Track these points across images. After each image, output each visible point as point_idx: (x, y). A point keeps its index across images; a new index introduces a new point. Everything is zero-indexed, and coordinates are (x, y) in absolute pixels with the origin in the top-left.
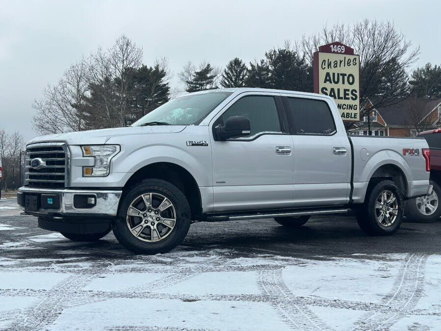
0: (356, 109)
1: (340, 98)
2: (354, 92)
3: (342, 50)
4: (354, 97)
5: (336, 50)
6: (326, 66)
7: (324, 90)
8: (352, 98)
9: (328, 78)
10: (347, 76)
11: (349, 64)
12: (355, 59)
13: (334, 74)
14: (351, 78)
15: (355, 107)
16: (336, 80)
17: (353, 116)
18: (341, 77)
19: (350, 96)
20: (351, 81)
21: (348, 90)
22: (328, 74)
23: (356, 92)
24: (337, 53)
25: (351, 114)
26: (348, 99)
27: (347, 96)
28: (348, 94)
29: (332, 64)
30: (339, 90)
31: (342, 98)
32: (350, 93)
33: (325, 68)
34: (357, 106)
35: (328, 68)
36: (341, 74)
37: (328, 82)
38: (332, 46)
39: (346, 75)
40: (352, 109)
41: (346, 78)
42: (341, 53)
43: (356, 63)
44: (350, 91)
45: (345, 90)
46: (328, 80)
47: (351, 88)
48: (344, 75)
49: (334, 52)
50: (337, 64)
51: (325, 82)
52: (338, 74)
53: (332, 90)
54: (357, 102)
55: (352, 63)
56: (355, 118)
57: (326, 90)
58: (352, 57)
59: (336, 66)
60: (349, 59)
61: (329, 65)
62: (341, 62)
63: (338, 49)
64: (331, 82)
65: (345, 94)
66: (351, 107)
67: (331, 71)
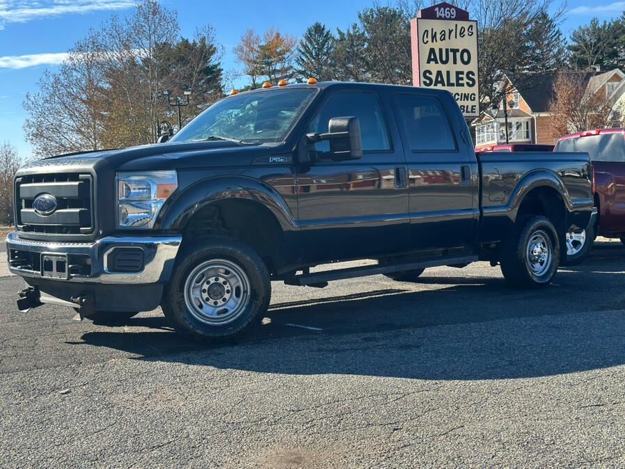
0: (474, 100)
1: (450, 84)
2: (470, 75)
3: (451, 15)
4: (471, 83)
5: (443, 15)
6: (430, 38)
7: (428, 74)
8: (468, 84)
9: (432, 57)
10: (460, 51)
11: (462, 35)
12: (471, 26)
13: (441, 50)
14: (465, 55)
15: (473, 96)
16: (444, 59)
17: (469, 110)
18: (451, 54)
19: (465, 80)
20: (466, 59)
21: (462, 73)
22: (432, 51)
23: (473, 74)
24: (445, 19)
25: (467, 106)
26: (462, 85)
27: (460, 82)
28: (462, 79)
29: (438, 36)
30: (448, 73)
31: (453, 85)
32: (464, 76)
33: (427, 42)
34: (474, 95)
35: (433, 41)
36: (452, 50)
37: (432, 63)
38: (437, 9)
39: (458, 50)
40: (467, 100)
41: (458, 55)
42: (450, 19)
43: (472, 33)
44: (465, 73)
45: (458, 73)
46: (433, 60)
47: (466, 69)
48: (455, 51)
49: (440, 18)
50: (444, 35)
51: (428, 62)
52: (447, 50)
53: (439, 73)
54: (475, 90)
55: (466, 32)
56: (472, 112)
57: (430, 73)
58: (466, 24)
59: (444, 39)
60: (462, 27)
61: (434, 37)
62: (450, 32)
63: (446, 13)
64: (437, 63)
65: (458, 79)
66: (466, 97)
67: (437, 46)
